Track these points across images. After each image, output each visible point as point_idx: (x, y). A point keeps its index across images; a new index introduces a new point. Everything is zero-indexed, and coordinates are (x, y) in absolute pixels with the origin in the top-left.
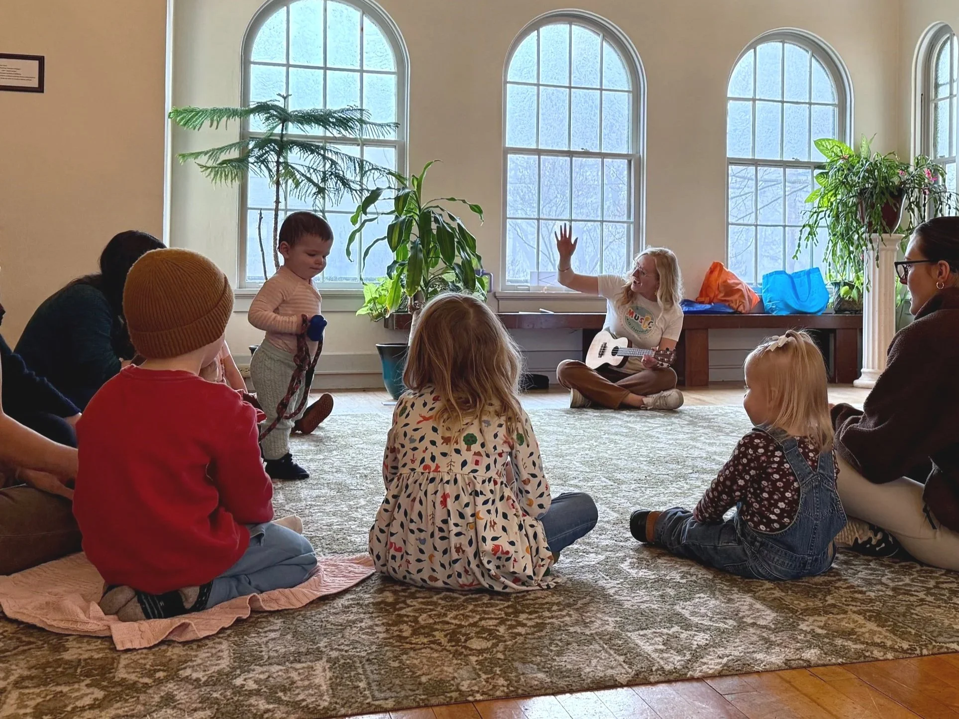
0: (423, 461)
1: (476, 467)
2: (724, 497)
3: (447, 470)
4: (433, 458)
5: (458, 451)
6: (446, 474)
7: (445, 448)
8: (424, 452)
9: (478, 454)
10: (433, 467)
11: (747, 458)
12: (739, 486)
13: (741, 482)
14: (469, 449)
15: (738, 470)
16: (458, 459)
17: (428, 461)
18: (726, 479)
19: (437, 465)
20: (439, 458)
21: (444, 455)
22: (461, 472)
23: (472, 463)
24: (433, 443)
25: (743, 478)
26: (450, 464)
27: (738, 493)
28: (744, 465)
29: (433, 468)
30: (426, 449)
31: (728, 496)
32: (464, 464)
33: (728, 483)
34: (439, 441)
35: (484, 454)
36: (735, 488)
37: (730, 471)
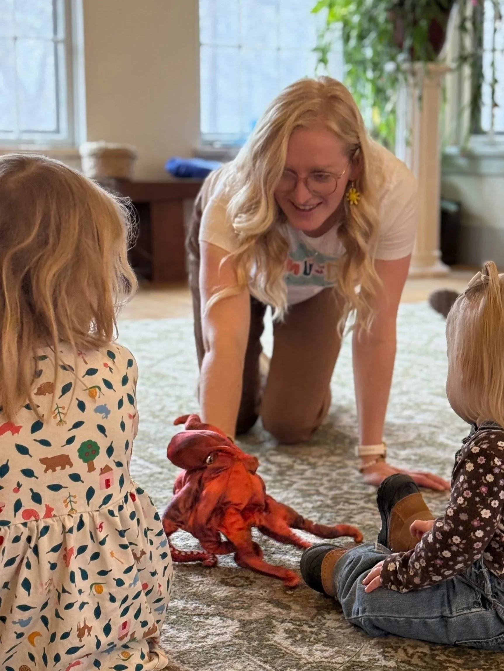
0: (18, 505)
1: (109, 491)
2: (456, 539)
3: (67, 511)
4: (37, 498)
5: (76, 477)
6: (66, 517)
7: (52, 478)
8: (16, 490)
9: (106, 469)
10: (41, 510)
11: (493, 474)
12: (482, 519)
13: (486, 514)
14: (91, 469)
15: (480, 495)
16: (80, 489)
17: (28, 504)
18: (459, 510)
19: (47, 506)
20: (47, 496)
21: (55, 488)
22: (89, 509)
23: (101, 489)
24: (28, 473)
25: (488, 507)
26: (69, 500)
27: (480, 534)
28: (490, 485)
29: (42, 514)
30: (19, 485)
31: (462, 539)
32: (90, 493)
33: (464, 517)
34: (38, 469)
35: (113, 466)
36: (476, 523)
37: (465, 499)
